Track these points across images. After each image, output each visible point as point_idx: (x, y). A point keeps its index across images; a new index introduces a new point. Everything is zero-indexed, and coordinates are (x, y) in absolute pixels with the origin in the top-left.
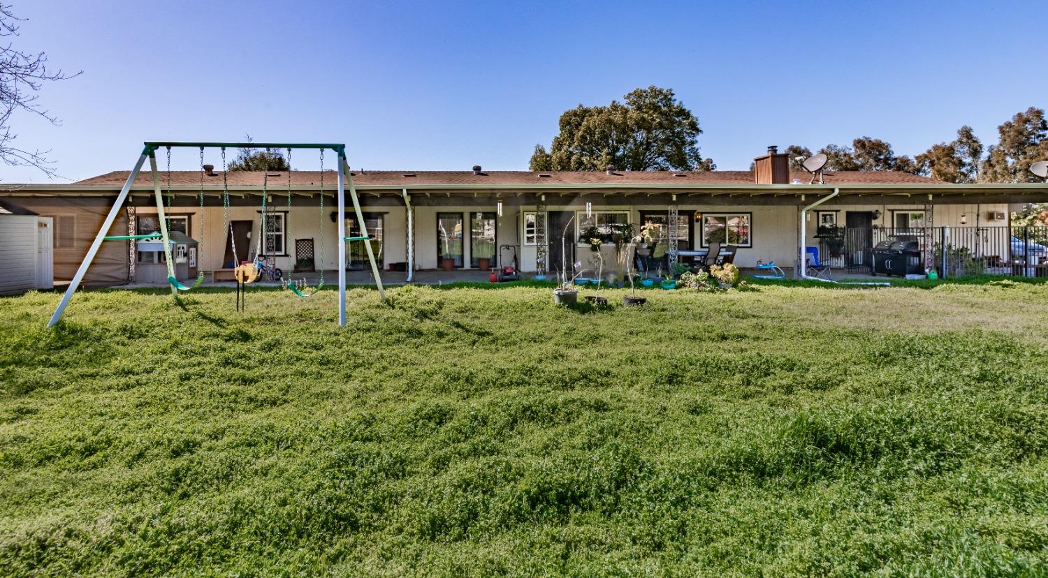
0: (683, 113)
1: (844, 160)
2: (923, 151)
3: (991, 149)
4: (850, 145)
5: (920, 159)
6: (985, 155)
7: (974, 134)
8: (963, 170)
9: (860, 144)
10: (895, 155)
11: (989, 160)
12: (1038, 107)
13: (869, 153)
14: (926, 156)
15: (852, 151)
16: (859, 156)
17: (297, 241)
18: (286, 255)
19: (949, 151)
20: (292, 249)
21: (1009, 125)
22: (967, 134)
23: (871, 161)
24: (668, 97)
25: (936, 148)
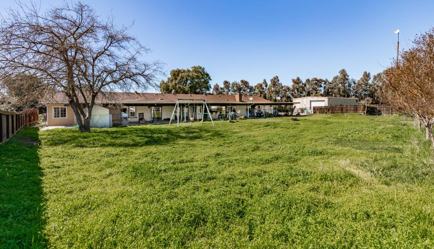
0: (207, 75)
1: (238, 85)
2: (256, 85)
3: (269, 85)
4: (240, 82)
5: (255, 87)
6: (268, 87)
7: (266, 81)
8: (264, 90)
9: (242, 81)
10: (250, 85)
11: (269, 88)
12: (278, 76)
13: (244, 84)
14: (256, 86)
15: (240, 83)
16: (242, 85)
17: (139, 114)
18: (136, 117)
19: (261, 85)
20: (137, 116)
21: (272, 79)
22: (265, 81)
23: (245, 86)
24: (203, 69)
25: (259, 84)
